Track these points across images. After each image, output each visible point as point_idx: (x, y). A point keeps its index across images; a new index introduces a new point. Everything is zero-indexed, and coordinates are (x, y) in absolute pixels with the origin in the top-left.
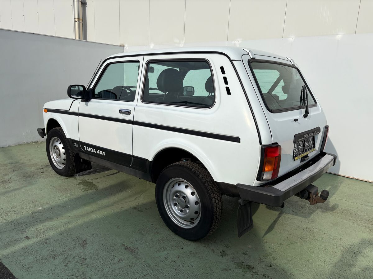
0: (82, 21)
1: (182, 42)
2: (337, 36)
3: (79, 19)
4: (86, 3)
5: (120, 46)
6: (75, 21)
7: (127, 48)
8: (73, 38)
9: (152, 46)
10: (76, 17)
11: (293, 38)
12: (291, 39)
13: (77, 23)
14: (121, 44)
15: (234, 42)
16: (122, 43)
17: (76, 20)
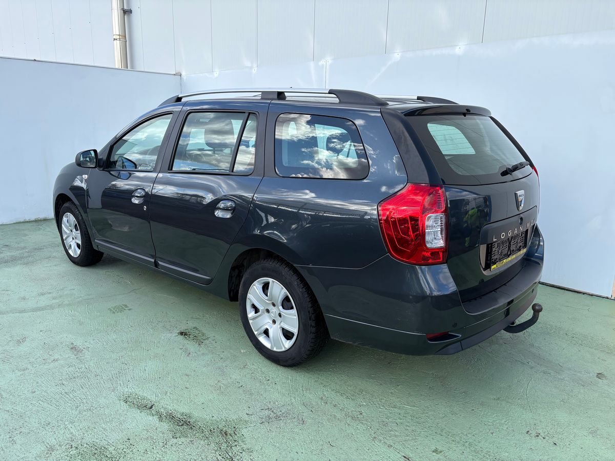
0: (126, 38)
1: (255, 66)
2: (458, 47)
3: (119, 35)
4: (130, 11)
5: (175, 75)
7: (185, 78)
9: (216, 74)
10: (116, 33)
11: (400, 54)
14: (177, 72)
15: (322, 62)
16: (178, 70)
17: (116, 37)
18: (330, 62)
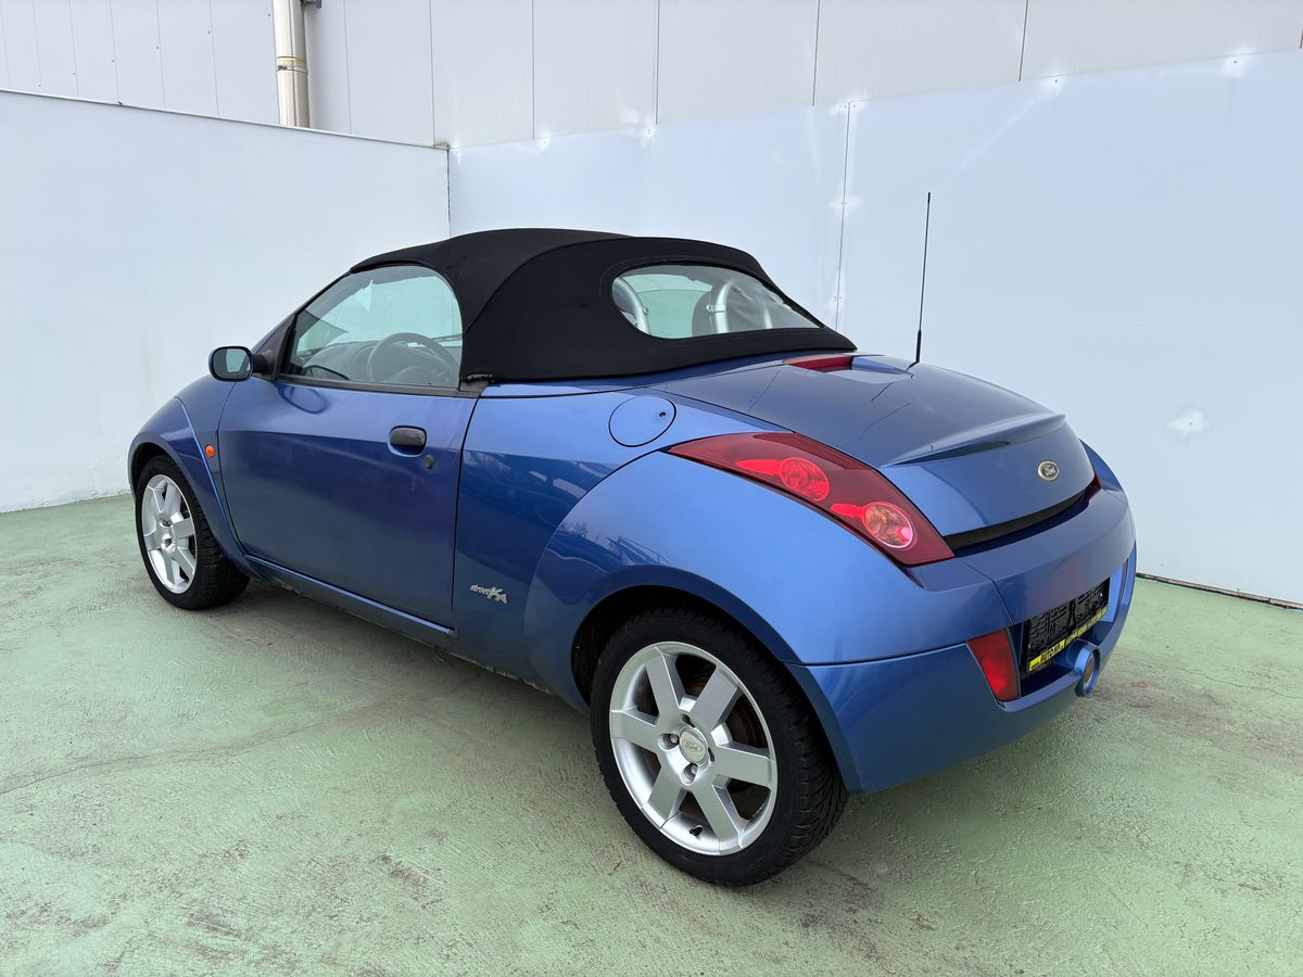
0: (305, 65)
1: (650, 120)
3: (292, 58)
4: (317, 4)
5: (434, 147)
6: (280, 68)
7: (459, 155)
9: (545, 141)
10: (285, 52)
11: (1061, 80)
12: (1054, 84)
13: (286, 74)
14: (439, 140)
15: (839, 108)
17: (285, 63)
18: (860, 105)
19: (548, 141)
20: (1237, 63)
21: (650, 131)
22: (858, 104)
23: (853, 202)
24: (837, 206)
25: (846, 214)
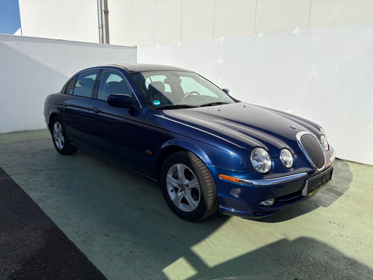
0: (105, 28)
1: (180, 41)
2: (295, 30)
3: (102, 25)
4: (108, 12)
5: (133, 47)
6: (99, 28)
7: (139, 49)
8: (99, 43)
9: (157, 46)
10: (100, 24)
12: (261, 35)
13: (101, 29)
15: (219, 39)
16: (135, 44)
17: (100, 26)
18: (223, 39)
19: (158, 45)
20: (296, 31)
21: (179, 44)
22: (222, 38)
23: (222, 61)
24: (218, 62)
25: (220, 64)
